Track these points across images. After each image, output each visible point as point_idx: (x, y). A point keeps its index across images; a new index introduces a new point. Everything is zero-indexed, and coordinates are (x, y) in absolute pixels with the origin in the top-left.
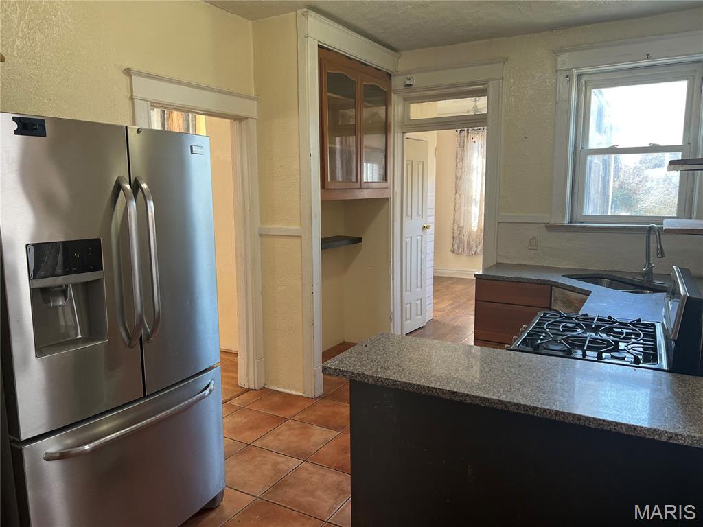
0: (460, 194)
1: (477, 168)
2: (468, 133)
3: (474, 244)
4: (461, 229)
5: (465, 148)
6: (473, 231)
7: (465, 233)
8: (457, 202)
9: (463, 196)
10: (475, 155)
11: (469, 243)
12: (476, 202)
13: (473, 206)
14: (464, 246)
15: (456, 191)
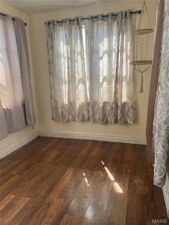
0: (53, 76)
1: (64, 54)
2: (54, 25)
3: (67, 114)
4: (56, 102)
5: (53, 37)
6: (66, 104)
7: (59, 106)
8: (51, 82)
9: (55, 77)
10: (62, 44)
11: (62, 113)
12: (65, 82)
13: (64, 86)
14: (59, 116)
15: (50, 73)
